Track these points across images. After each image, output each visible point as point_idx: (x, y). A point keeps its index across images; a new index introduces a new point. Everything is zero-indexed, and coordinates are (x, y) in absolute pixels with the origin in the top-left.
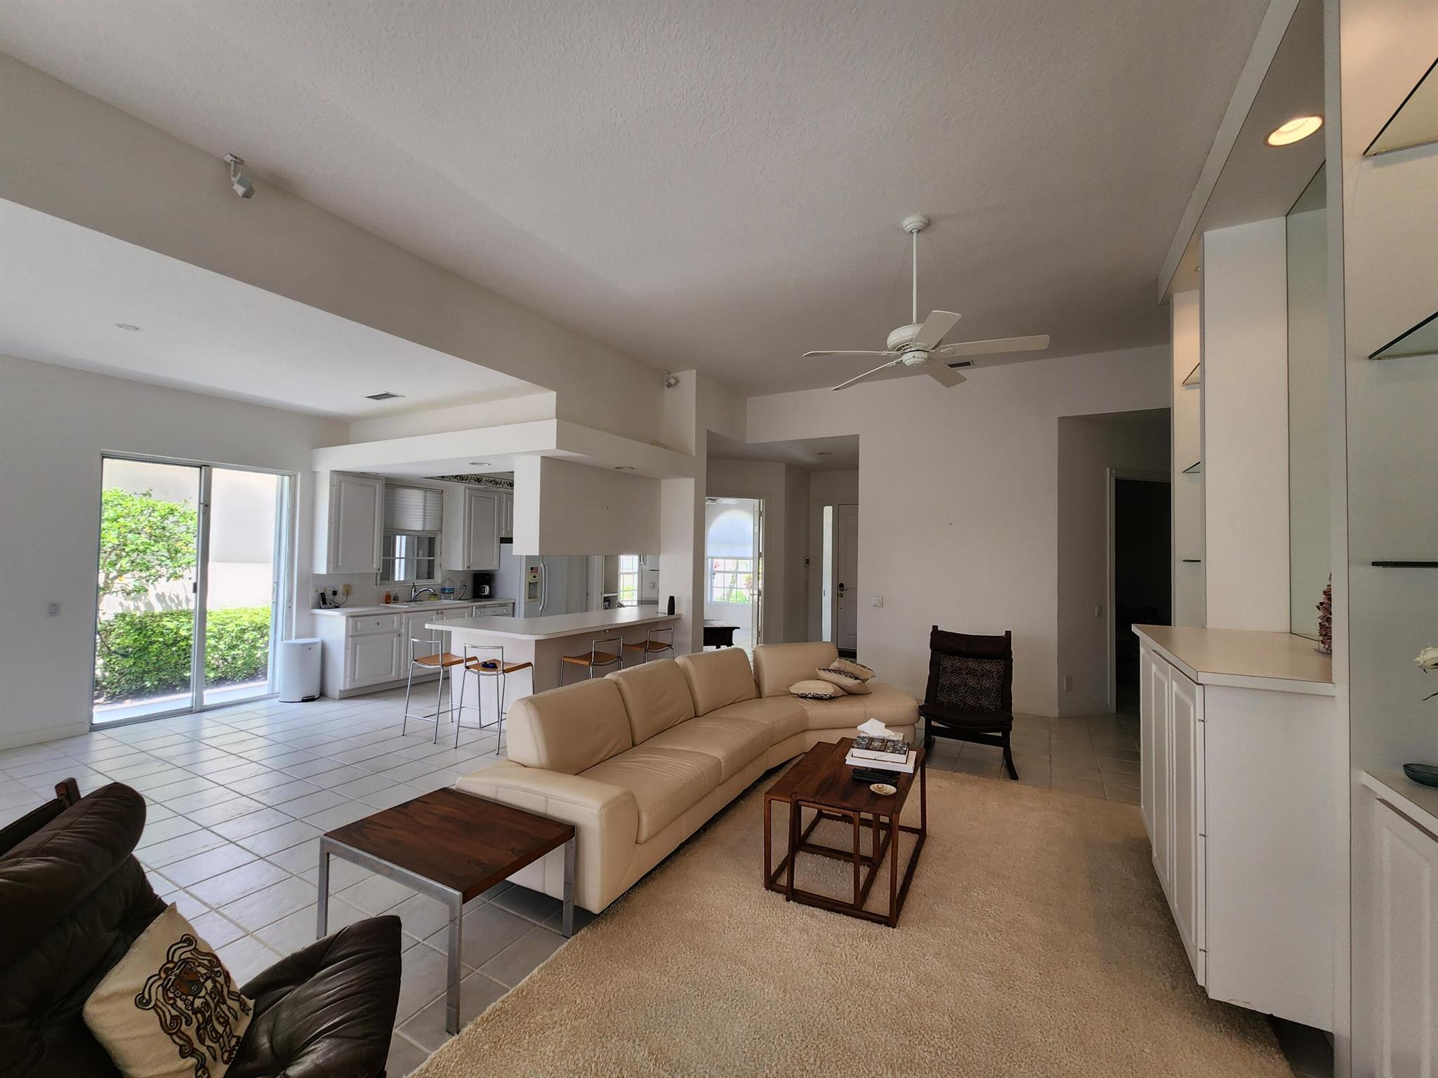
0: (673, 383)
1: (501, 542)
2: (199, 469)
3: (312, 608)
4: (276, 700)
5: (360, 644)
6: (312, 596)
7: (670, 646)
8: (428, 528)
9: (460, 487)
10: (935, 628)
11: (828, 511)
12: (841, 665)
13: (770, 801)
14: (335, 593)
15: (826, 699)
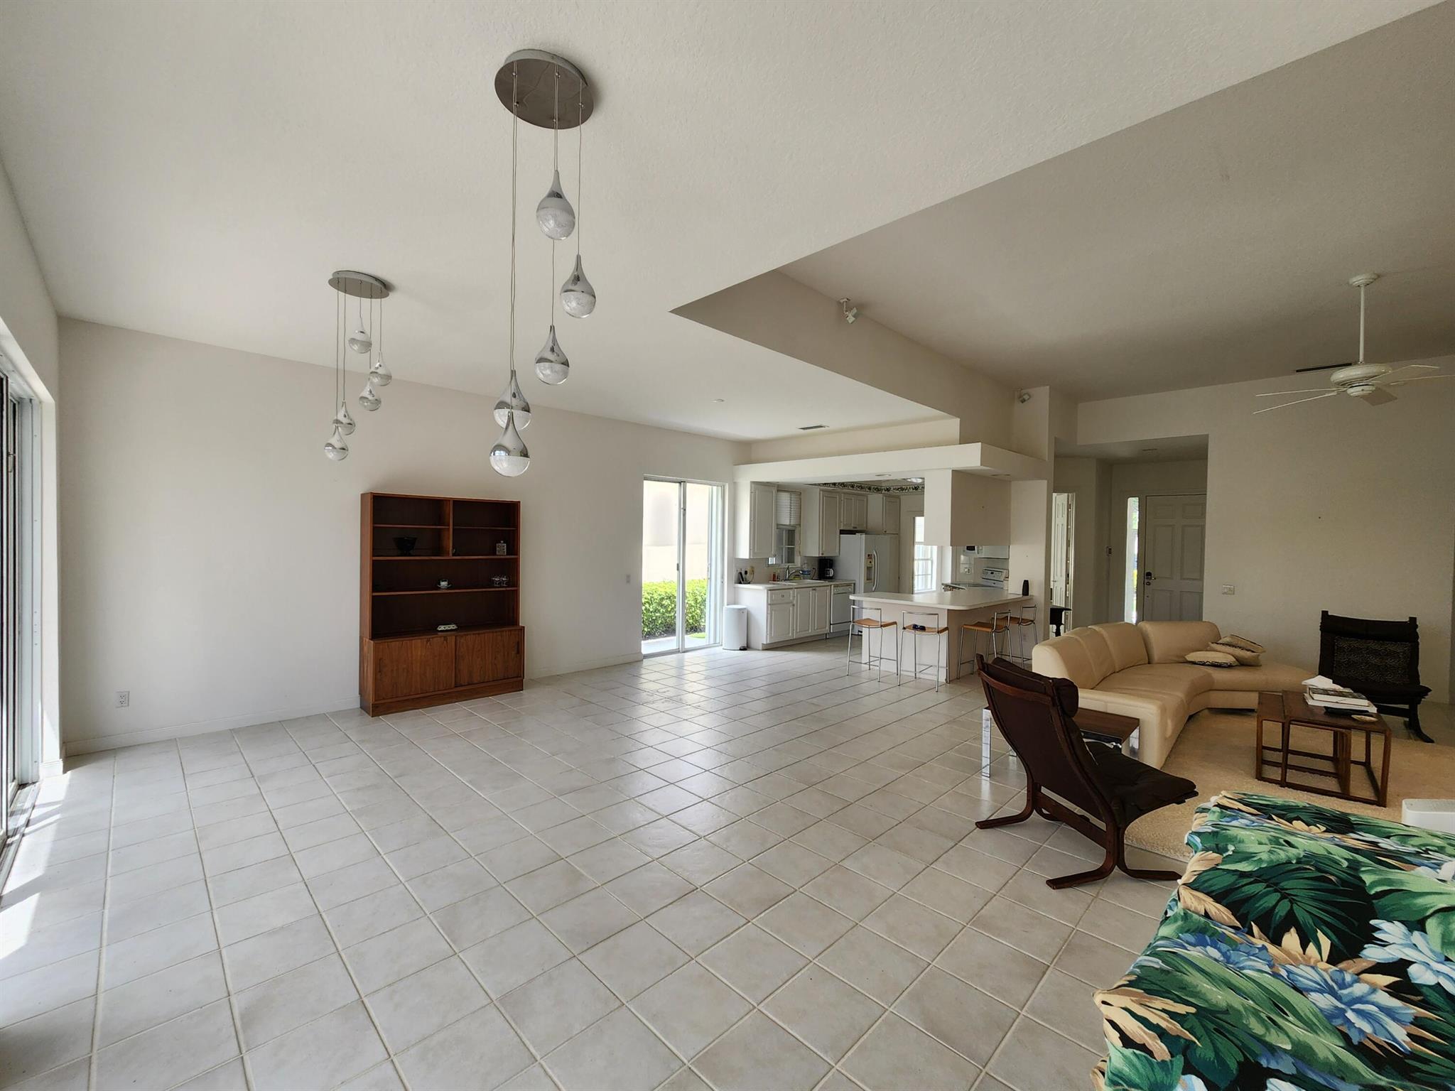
0: (1026, 399)
1: (841, 533)
2: (678, 484)
3: (735, 583)
4: (721, 648)
5: (775, 611)
6: (735, 575)
7: (1032, 621)
8: (792, 523)
9: (817, 489)
10: (1325, 614)
11: (1133, 504)
12: (1232, 641)
13: (1262, 722)
14: (746, 573)
15: (1225, 667)
